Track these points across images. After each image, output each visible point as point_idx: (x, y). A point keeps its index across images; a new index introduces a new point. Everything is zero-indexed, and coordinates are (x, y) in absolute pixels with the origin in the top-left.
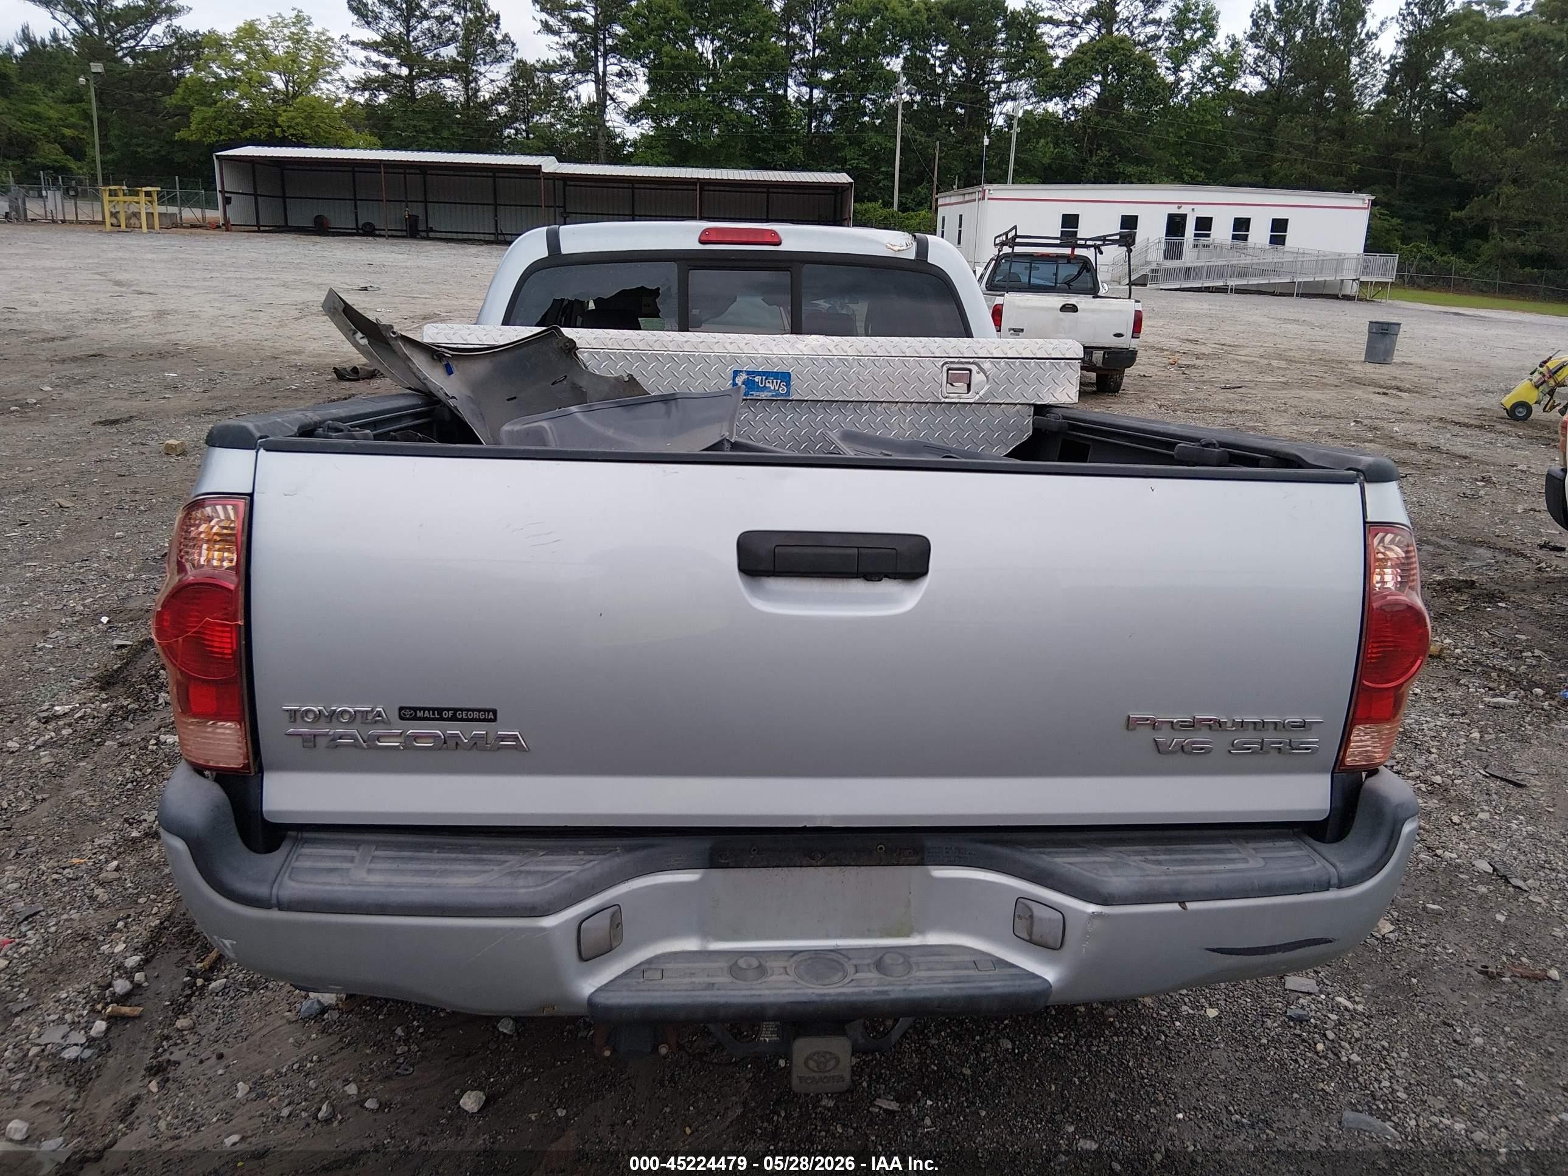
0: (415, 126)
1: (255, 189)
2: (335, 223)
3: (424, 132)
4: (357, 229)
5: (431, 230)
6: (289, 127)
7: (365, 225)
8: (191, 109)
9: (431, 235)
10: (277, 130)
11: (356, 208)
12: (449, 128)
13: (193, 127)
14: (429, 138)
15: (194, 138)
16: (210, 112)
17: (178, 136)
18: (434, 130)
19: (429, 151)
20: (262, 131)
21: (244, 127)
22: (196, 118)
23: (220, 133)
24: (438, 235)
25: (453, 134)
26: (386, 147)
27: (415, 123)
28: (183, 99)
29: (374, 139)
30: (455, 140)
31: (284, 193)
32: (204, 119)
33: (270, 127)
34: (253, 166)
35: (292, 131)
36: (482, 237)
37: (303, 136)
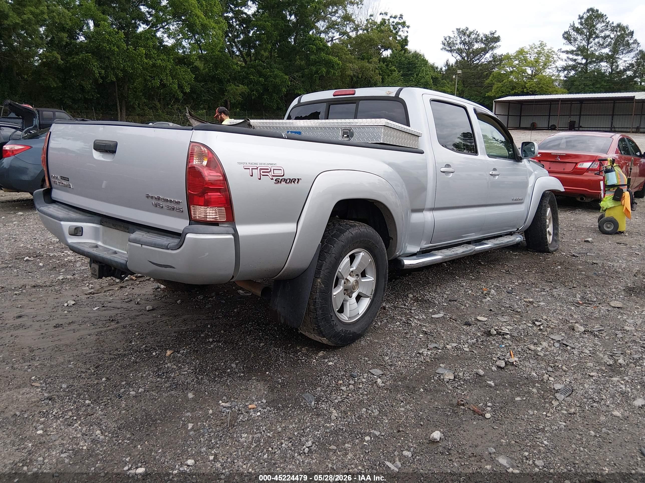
0: (584, 84)
1: (508, 113)
2: (539, 125)
3: (588, 86)
4: (548, 127)
5: (581, 127)
6: (530, 88)
7: (552, 126)
8: (494, 84)
9: (580, 129)
10: (525, 89)
11: (549, 119)
12: (600, 83)
13: (493, 91)
14: (590, 88)
15: (493, 95)
16: (500, 84)
17: (487, 95)
18: (593, 84)
19: (589, 93)
20: (519, 90)
21: (513, 89)
22: (495, 87)
23: (503, 92)
24: (584, 129)
25: (602, 85)
26: (570, 93)
27: (584, 82)
28: (491, 80)
29: (565, 90)
30: (602, 88)
31: (521, 114)
32: (498, 87)
33: (523, 88)
34: (509, 104)
35: (531, 89)
36: (604, 129)
37: (535, 91)
